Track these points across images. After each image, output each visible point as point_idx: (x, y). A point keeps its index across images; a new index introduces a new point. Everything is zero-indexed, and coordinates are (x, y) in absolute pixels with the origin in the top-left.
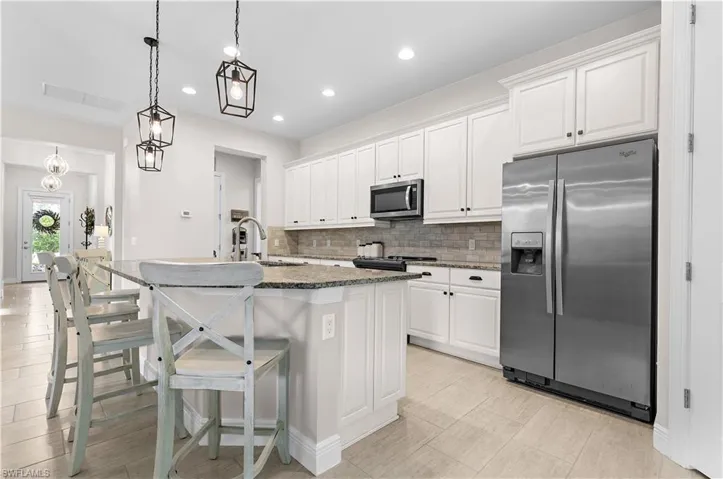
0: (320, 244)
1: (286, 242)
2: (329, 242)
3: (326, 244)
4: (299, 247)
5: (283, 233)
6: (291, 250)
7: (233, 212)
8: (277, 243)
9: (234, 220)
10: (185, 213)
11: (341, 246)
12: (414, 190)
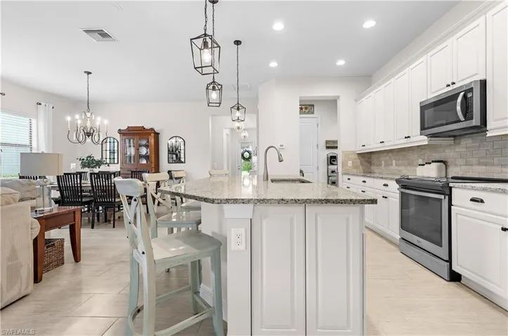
0: (387, 165)
1: (359, 164)
2: (394, 162)
3: (392, 165)
4: (372, 167)
5: (356, 156)
6: (364, 170)
7: (327, 142)
8: (350, 163)
9: (328, 148)
10: (281, 146)
11: (405, 166)
12: (469, 95)
